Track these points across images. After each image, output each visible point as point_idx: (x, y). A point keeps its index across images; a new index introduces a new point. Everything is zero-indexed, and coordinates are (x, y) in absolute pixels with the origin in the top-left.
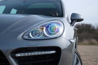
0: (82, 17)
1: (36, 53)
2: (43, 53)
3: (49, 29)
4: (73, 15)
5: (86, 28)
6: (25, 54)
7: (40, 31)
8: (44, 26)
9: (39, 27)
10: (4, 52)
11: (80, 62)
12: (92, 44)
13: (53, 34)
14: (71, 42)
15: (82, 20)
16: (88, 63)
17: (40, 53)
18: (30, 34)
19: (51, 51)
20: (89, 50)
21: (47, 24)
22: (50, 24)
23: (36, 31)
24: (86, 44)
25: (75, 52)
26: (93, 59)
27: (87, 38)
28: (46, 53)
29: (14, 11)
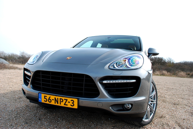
0: (157, 52)
1: (120, 81)
2: (125, 81)
3: (130, 61)
4: (150, 50)
5: (158, 61)
6: (110, 81)
7: (123, 62)
8: (126, 59)
9: (122, 59)
10: (93, 78)
11: (155, 90)
12: (163, 75)
13: (134, 66)
14: (149, 73)
15: (157, 54)
16: (160, 91)
17: (122, 81)
18: (115, 65)
19: (132, 80)
20: (160, 80)
21: (129, 57)
22: (132, 57)
23: (120, 62)
24: (157, 75)
25: (152, 82)
26: (165, 89)
27: (159, 69)
28: (128, 81)
29: (99, 45)
